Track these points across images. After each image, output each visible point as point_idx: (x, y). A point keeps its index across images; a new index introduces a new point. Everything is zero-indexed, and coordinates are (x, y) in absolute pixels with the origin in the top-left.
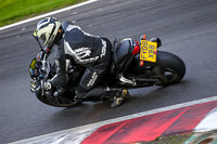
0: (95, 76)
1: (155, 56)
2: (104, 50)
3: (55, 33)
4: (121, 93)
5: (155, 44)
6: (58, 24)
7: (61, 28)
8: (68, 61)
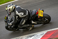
0: (24, 21)
1: (43, 15)
2: (27, 13)
3: (13, 8)
4: (32, 26)
5: (42, 11)
6: (14, 6)
7: (15, 7)
8: (17, 17)
